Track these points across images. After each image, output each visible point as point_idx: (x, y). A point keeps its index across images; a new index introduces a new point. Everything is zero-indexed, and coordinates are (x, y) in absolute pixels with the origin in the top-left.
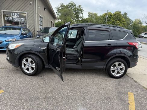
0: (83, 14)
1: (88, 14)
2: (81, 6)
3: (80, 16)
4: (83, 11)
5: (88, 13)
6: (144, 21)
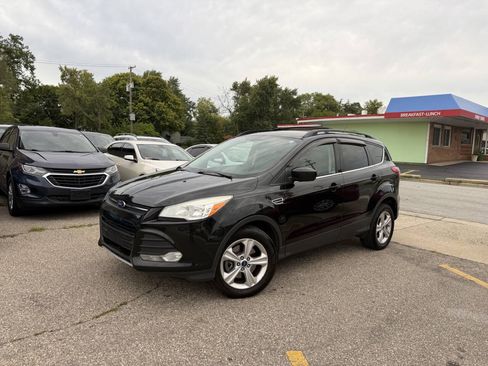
0: (32, 69)
1: (60, 73)
2: (22, 39)
3: (20, 78)
4: (33, 57)
5: (61, 69)
6: (225, 104)
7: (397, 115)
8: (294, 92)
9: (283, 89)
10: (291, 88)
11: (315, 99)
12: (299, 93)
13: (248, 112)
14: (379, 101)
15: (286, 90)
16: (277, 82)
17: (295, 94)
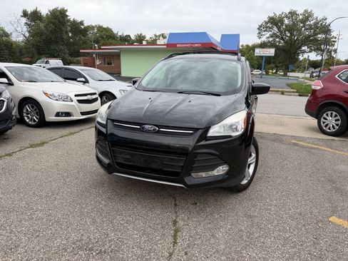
6: (19, 29)
7: (174, 45)
8: (82, 23)
9: (72, 20)
10: (79, 20)
11: (98, 30)
12: (86, 25)
13: (44, 37)
14: (143, 35)
15: (74, 21)
16: (67, 13)
17: (83, 25)
